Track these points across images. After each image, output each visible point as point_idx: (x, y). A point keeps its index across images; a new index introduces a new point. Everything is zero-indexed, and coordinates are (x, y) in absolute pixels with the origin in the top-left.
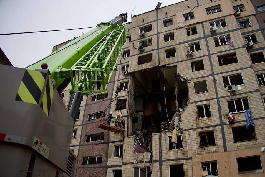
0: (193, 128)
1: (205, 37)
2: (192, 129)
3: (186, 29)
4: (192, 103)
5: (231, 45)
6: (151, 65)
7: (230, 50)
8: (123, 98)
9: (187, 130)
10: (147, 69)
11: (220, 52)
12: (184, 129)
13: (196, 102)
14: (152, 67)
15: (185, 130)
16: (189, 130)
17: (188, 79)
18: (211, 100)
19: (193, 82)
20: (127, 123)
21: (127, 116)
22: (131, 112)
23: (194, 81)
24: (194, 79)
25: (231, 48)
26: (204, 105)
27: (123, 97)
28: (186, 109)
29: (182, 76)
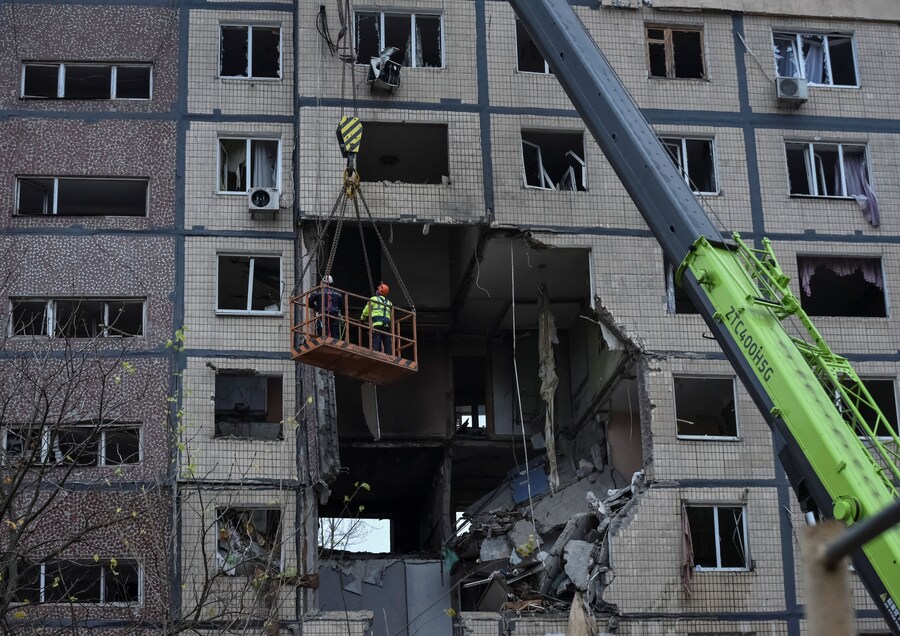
0: (665, 611)
1: (747, 120)
2: (658, 616)
3: (647, 25)
4: (667, 485)
5: (866, 212)
6: (445, 206)
7: (858, 237)
8: (262, 367)
9: (637, 617)
10: (420, 224)
11: (810, 236)
12: (623, 610)
13: (685, 484)
14: (448, 220)
15: (626, 618)
16: (646, 617)
17: (648, 346)
18: (751, 489)
19: (673, 374)
20: (297, 524)
21: (298, 489)
22: (326, 470)
23: (680, 366)
24: (678, 354)
25: (867, 232)
26: (715, 504)
27: (256, 355)
28: (636, 511)
29: (618, 321)
